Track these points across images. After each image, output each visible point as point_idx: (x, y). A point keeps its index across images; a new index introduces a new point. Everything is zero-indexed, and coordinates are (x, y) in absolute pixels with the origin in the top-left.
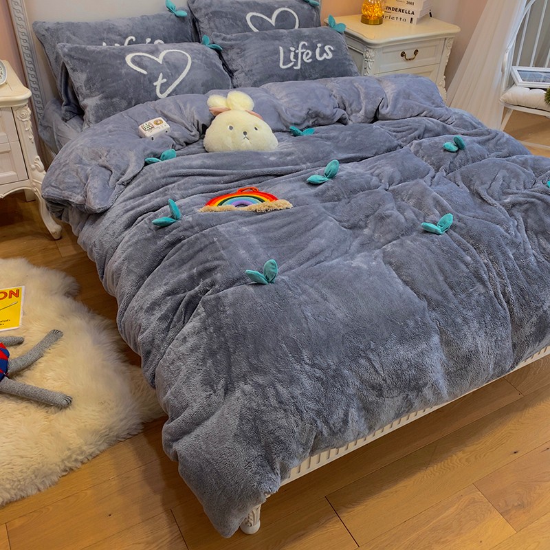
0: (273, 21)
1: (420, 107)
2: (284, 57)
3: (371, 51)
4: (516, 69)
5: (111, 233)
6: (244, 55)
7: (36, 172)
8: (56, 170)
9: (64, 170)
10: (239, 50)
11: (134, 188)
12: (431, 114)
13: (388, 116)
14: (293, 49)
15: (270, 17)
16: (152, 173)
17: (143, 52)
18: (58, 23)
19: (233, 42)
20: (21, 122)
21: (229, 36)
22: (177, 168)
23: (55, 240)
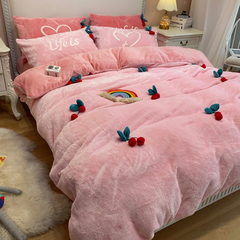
3: (168, 40)
4: (231, 50)
7: (10, 87)
20: (4, 63)
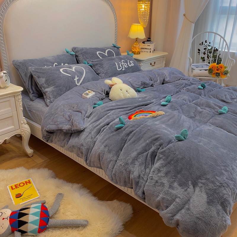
0: (106, 54)
1: (179, 77)
2: (118, 66)
3: (142, 63)
5: (91, 138)
6: (103, 67)
7: (23, 125)
8: (51, 117)
9: (56, 116)
10: (100, 65)
11: (93, 118)
12: (184, 79)
13: (169, 81)
14: (120, 63)
15: (105, 53)
16: (98, 111)
17: (66, 68)
18: (24, 60)
19: (97, 63)
20: (18, 102)
21: (94, 60)
22: (108, 107)
23: (30, 157)
